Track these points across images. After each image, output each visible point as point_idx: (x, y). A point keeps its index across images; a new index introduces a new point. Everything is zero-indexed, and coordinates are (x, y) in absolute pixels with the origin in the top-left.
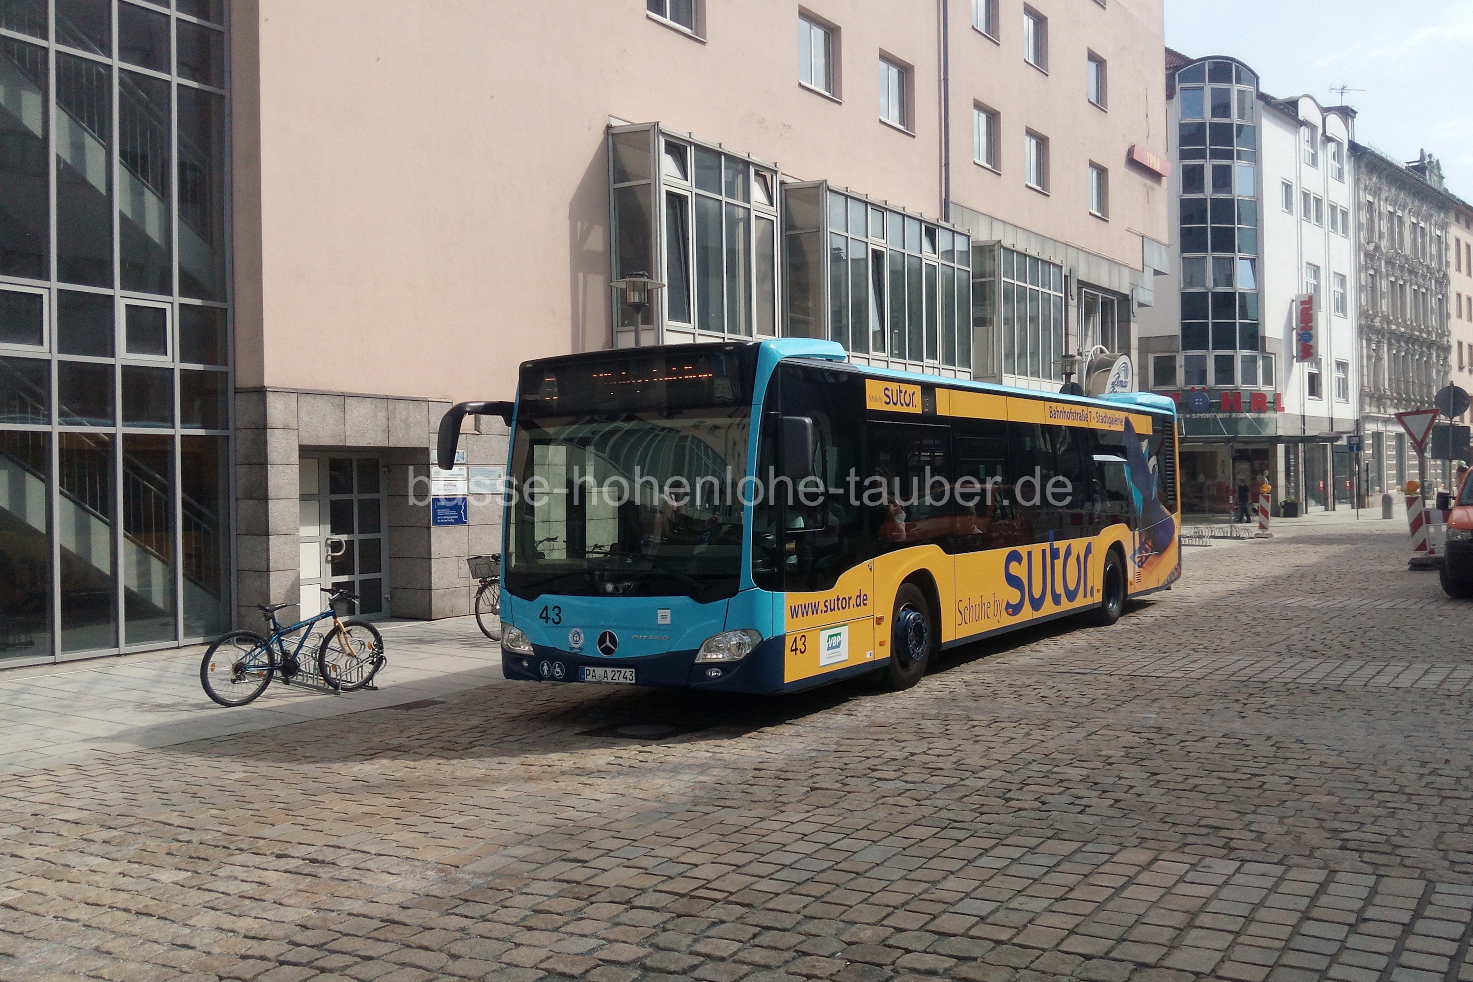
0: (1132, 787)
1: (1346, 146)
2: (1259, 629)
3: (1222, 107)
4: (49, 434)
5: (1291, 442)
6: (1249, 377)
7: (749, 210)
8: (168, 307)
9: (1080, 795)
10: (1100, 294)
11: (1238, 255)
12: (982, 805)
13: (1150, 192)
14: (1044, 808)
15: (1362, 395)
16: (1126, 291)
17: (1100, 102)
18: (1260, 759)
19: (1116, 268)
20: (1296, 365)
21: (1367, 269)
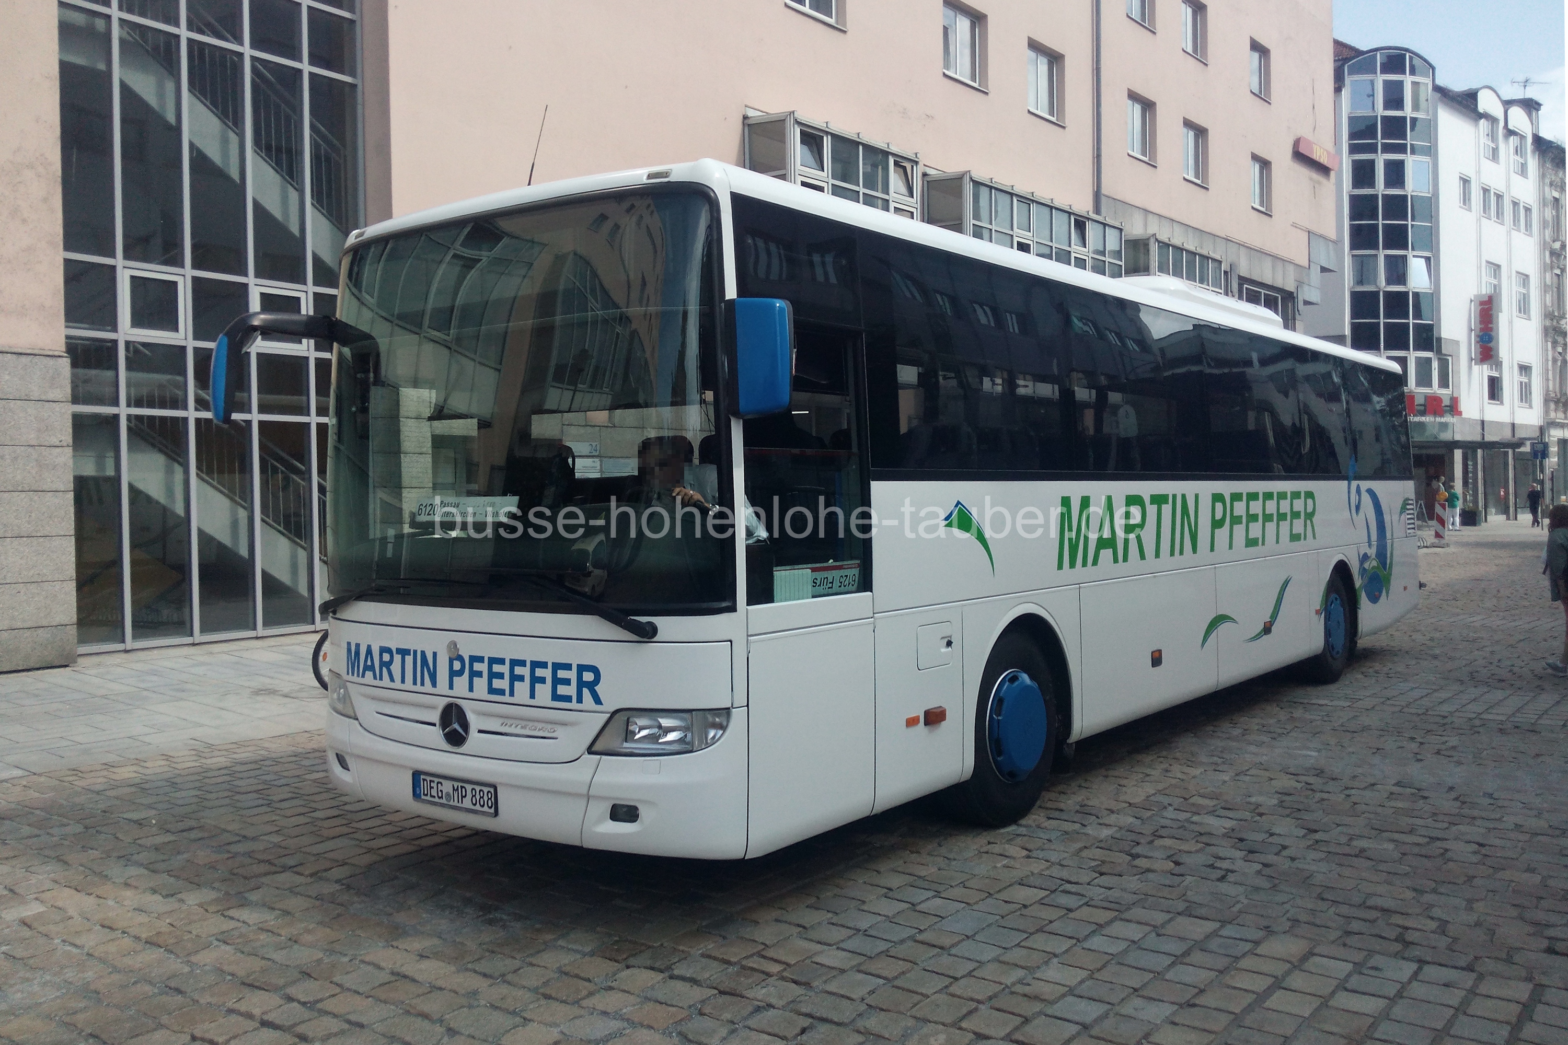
0: (1284, 847)
1: (1530, 140)
2: (1437, 651)
3: (1394, 98)
4: (185, 420)
5: (1469, 448)
6: (1424, 379)
7: (888, 201)
8: (302, 296)
9: (1221, 855)
10: (1263, 291)
11: (1410, 253)
12: (1103, 862)
13: (1316, 186)
14: (1178, 870)
15: (1547, 401)
16: (1290, 287)
17: (1263, 94)
18: (1441, 818)
19: (1280, 264)
20: (1476, 368)
21: (1552, 268)
